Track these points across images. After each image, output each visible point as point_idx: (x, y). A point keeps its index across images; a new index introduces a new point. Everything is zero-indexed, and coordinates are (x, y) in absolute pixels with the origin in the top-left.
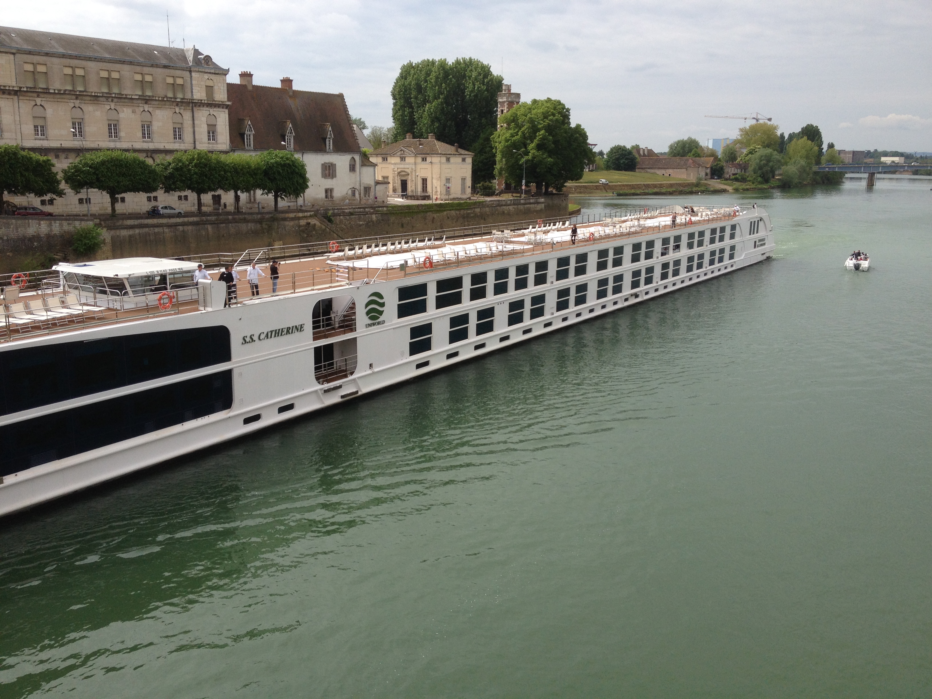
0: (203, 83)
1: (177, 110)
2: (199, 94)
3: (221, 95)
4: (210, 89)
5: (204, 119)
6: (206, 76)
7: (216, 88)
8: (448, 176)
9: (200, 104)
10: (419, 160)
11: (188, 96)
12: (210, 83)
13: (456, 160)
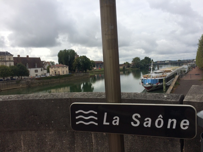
0: (8, 58)
1: (2, 62)
2: (7, 59)
3: (12, 59)
4: (10, 58)
5: (8, 64)
6: (9, 56)
7: (11, 58)
8: (63, 70)
9: (7, 61)
10: (58, 68)
11: (5, 60)
12: (9, 57)
13: (65, 68)
